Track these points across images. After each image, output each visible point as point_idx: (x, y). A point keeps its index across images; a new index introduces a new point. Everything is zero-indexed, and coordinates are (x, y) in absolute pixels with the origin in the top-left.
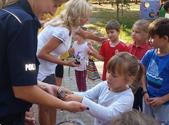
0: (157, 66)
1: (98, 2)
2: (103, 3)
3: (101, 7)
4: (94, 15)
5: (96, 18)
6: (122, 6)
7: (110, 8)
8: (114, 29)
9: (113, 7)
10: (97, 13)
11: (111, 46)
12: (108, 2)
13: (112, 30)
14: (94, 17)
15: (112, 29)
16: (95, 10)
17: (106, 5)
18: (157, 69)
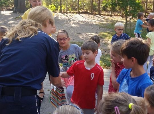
0: (127, 87)
1: (109, 14)
2: (114, 15)
3: (112, 19)
4: (105, 26)
5: (106, 29)
6: (130, 19)
7: (120, 20)
8: (90, 49)
9: (123, 19)
10: (108, 24)
11: (87, 68)
12: (119, 14)
13: (87, 51)
14: (105, 27)
15: (87, 49)
16: (106, 21)
17: (117, 17)
18: (127, 90)
